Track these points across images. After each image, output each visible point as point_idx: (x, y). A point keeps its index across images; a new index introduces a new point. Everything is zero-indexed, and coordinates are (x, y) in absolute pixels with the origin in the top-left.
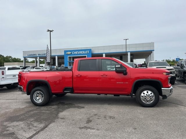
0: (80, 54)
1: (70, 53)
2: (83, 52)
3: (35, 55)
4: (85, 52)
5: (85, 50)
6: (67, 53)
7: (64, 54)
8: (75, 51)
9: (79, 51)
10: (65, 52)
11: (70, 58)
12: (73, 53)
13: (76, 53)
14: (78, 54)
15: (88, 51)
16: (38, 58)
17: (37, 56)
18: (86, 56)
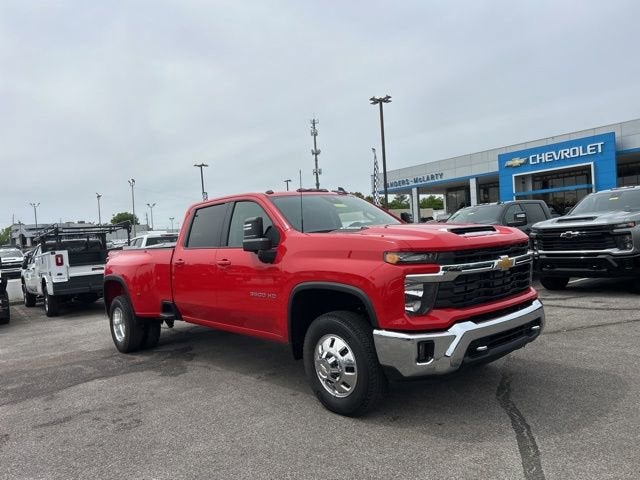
0: (561, 161)
1: (522, 161)
2: (574, 151)
3: (403, 182)
4: (585, 150)
5: (583, 142)
6: (509, 163)
7: (497, 169)
8: (540, 150)
9: (556, 147)
10: (502, 158)
11: (521, 180)
12: (534, 159)
13: (545, 157)
14: (553, 163)
15: (599, 144)
16: (415, 190)
17: (411, 184)
18: (592, 163)
